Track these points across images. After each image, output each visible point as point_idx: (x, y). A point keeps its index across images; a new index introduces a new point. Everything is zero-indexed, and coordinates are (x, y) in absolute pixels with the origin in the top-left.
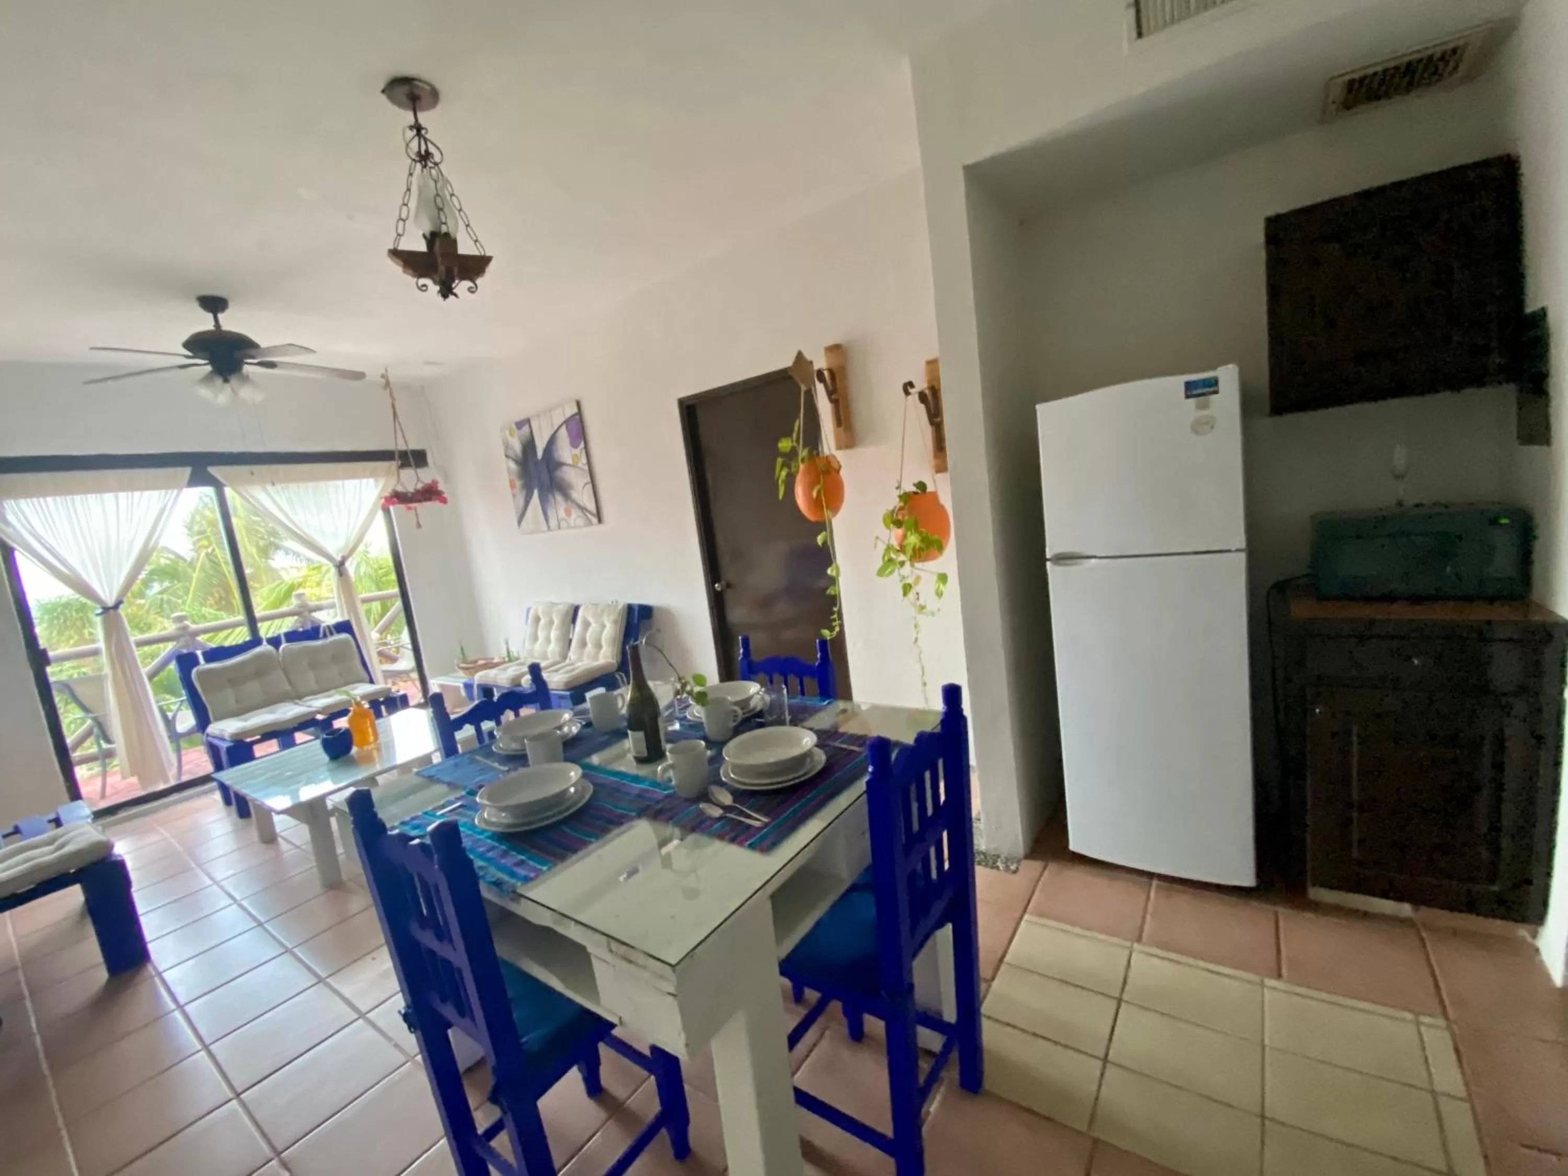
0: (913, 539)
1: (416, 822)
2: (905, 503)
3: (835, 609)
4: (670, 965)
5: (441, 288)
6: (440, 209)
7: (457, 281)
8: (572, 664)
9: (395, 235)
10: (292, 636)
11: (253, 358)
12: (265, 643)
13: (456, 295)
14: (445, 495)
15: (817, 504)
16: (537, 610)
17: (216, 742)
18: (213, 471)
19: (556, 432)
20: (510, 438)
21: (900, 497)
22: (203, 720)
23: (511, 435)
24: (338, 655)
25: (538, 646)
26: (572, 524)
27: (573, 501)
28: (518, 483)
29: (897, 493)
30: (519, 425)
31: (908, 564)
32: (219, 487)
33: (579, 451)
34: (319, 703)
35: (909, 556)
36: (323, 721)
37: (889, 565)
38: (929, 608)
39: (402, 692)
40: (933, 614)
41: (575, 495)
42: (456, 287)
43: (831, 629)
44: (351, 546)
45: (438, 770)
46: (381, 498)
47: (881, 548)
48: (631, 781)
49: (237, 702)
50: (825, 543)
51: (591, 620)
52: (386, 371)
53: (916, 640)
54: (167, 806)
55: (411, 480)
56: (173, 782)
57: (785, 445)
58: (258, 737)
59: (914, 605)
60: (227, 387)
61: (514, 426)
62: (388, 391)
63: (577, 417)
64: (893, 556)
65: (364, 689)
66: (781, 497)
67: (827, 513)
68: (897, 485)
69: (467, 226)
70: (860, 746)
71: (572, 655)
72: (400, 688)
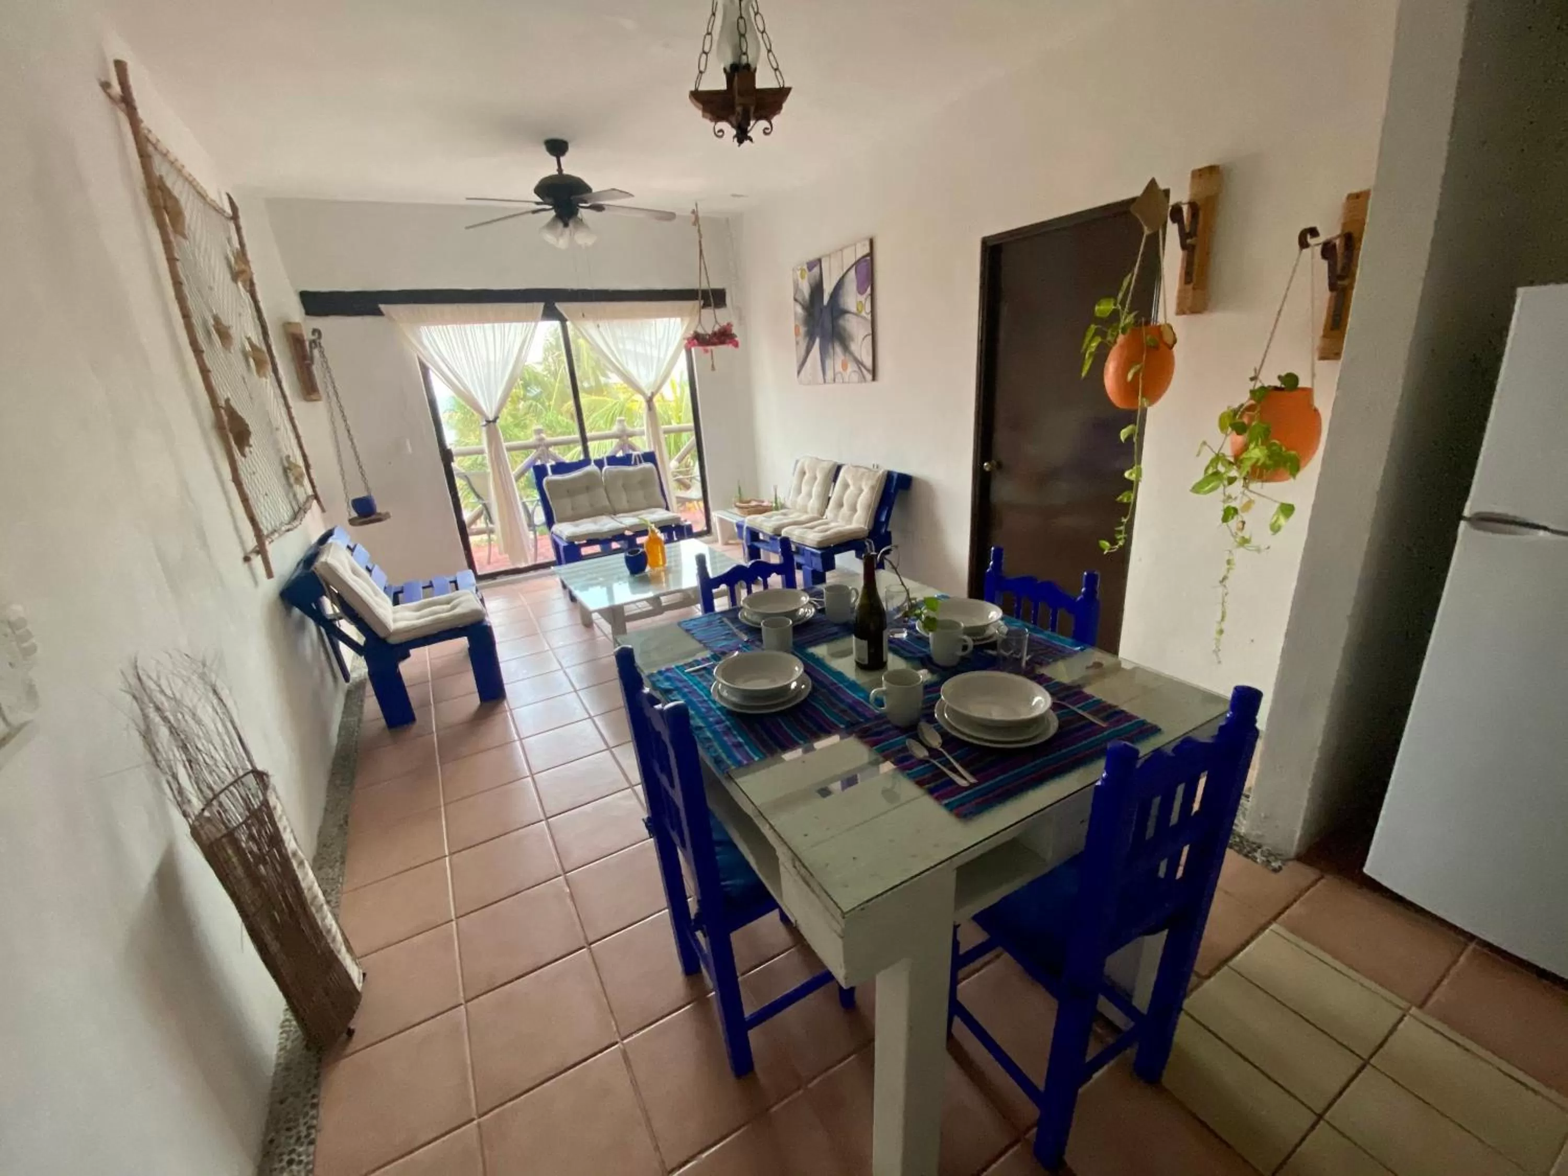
0: (1256, 453)
1: (669, 674)
2: (1259, 401)
3: (1124, 520)
4: (842, 911)
5: (737, 133)
6: (742, 36)
7: (752, 123)
8: (826, 524)
9: (697, 72)
10: (612, 460)
11: (586, 202)
12: (593, 463)
13: (751, 140)
14: (736, 339)
15: (1130, 390)
16: (803, 464)
17: (557, 540)
18: (561, 307)
19: (843, 277)
20: (800, 279)
21: (1253, 392)
22: (550, 522)
23: (802, 277)
24: (645, 482)
25: (800, 500)
26: (846, 380)
27: (851, 354)
28: (802, 330)
29: (1251, 385)
30: (811, 266)
31: (1239, 484)
32: (563, 320)
33: (865, 299)
34: (627, 521)
35: (1244, 474)
36: (630, 536)
37: (1213, 477)
38: (1254, 542)
39: (688, 523)
40: (1258, 550)
41: (854, 347)
42: (751, 130)
43: (1113, 542)
44: (659, 382)
45: (695, 625)
46: (684, 339)
47: (1208, 456)
48: (847, 687)
49: (573, 509)
50: (1129, 438)
51: (850, 482)
52: (696, 205)
53: (1225, 578)
54: (526, 579)
55: (711, 321)
56: (530, 563)
57: (1104, 308)
58: (585, 542)
59: (1234, 536)
60: (567, 231)
61: (805, 267)
62: (697, 228)
63: (868, 258)
64: (1221, 469)
65: (660, 515)
66: (1084, 374)
67: (1141, 401)
68: (1252, 375)
69: (769, 51)
70: (1104, 719)
71: (829, 513)
72: (686, 519)
